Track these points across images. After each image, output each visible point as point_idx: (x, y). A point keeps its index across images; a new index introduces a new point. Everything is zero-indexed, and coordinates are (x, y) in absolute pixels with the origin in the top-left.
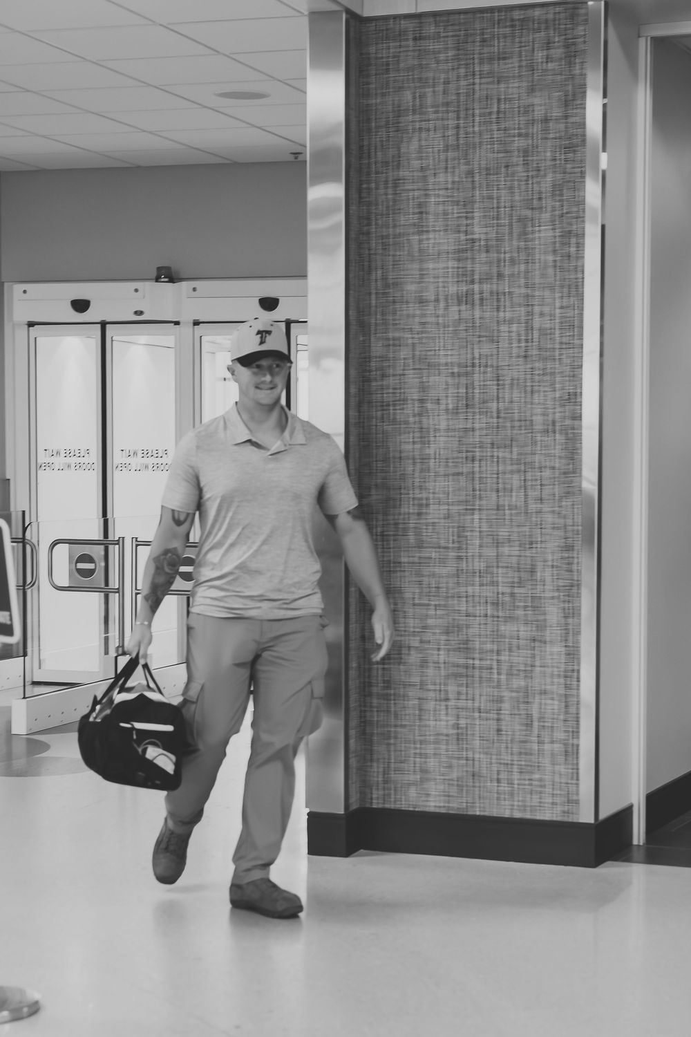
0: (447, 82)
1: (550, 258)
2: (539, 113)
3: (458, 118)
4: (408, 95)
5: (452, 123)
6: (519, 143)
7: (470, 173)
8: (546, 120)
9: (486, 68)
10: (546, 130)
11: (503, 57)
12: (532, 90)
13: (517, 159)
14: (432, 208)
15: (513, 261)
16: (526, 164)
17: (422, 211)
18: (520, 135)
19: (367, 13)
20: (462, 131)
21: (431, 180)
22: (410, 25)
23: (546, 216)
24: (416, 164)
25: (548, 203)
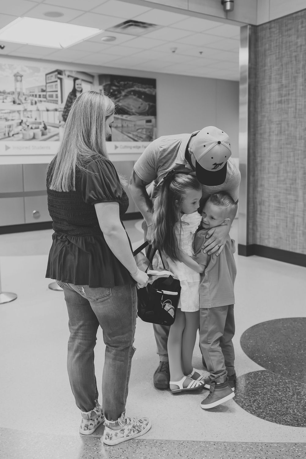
0: (277, 40)
1: (302, 87)
2: (299, 44)
3: (279, 50)
4: (267, 45)
5: (278, 51)
6: (294, 54)
7: (282, 65)
8: (301, 46)
9: (286, 33)
10: (301, 49)
11: (290, 29)
12: (298, 38)
13: (293, 59)
14: (273, 77)
15: (292, 90)
16: (296, 60)
17: (270, 78)
18: (295, 52)
19: (258, 24)
20: (280, 53)
21: (273, 69)
22: (268, 25)
23: (300, 75)
24: (269, 65)
25: (301, 71)
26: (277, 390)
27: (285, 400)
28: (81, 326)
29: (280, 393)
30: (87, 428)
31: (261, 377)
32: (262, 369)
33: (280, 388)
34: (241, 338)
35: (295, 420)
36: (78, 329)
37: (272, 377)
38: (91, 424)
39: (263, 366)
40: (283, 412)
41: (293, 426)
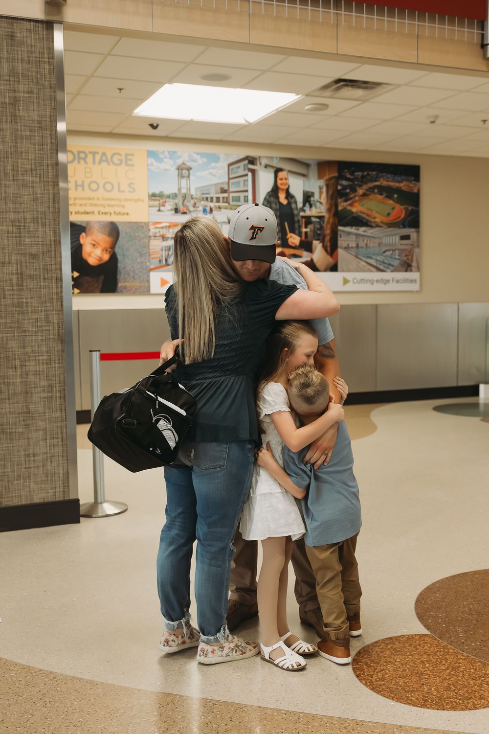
26: (427, 661)
27: (427, 674)
28: (179, 514)
29: (427, 665)
30: (167, 643)
31: (416, 642)
32: (425, 632)
33: (432, 659)
34: (425, 589)
35: (423, 700)
36: (175, 517)
37: (431, 645)
38: (173, 640)
39: (429, 629)
40: (414, 688)
41: (414, 706)
